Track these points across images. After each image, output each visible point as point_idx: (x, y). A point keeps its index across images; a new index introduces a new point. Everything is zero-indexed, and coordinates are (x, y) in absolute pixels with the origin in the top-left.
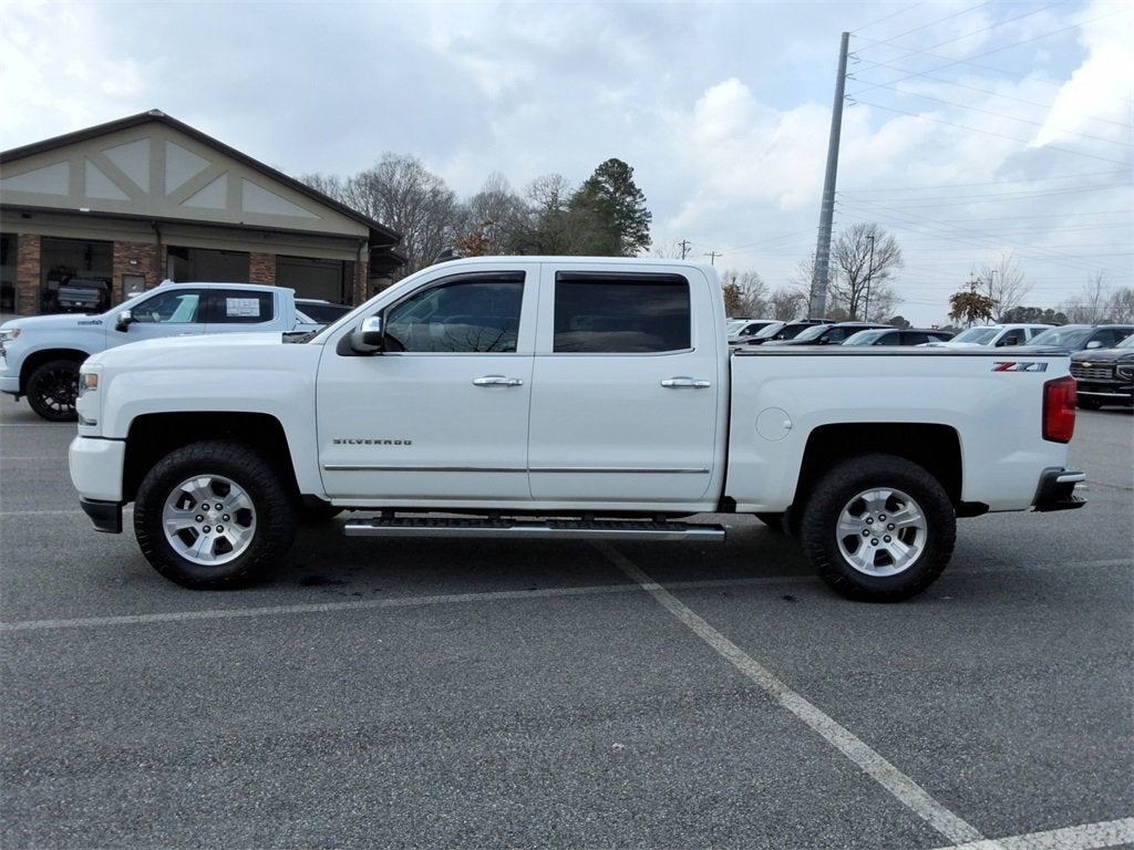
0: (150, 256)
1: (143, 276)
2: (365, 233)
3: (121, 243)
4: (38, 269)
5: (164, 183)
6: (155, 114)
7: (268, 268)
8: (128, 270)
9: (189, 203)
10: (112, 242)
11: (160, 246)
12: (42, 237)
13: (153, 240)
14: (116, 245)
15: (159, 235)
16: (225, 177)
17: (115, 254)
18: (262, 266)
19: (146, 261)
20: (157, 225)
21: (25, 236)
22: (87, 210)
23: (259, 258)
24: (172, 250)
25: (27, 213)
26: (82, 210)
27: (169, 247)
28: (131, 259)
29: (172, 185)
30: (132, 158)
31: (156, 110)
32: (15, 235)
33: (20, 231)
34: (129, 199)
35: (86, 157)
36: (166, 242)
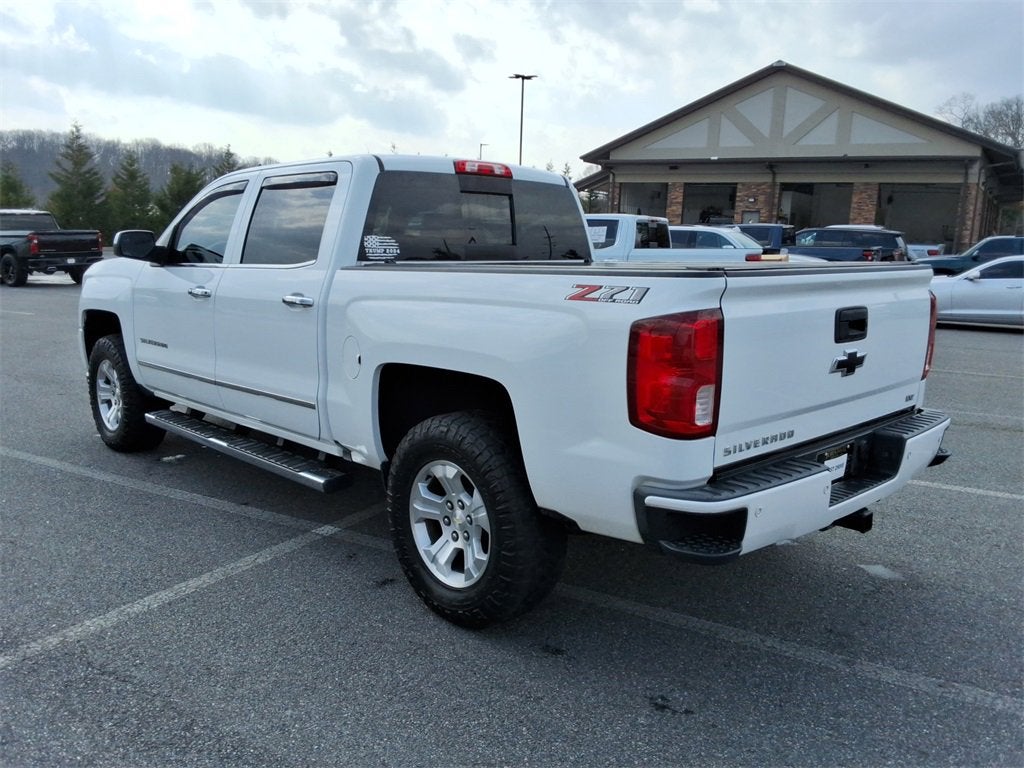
0: (764, 193)
1: (758, 211)
2: (976, 152)
3: (743, 184)
4: (680, 210)
5: (783, 125)
6: (779, 65)
7: (870, 197)
8: (747, 207)
9: (803, 142)
10: (736, 184)
11: (774, 183)
12: (686, 184)
13: (768, 179)
14: (739, 186)
15: (774, 174)
16: (836, 114)
17: (738, 194)
18: (864, 195)
19: (761, 198)
20: (772, 165)
21: (674, 184)
22: (716, 158)
23: (862, 187)
24: (786, 187)
25: (674, 166)
26: (713, 158)
27: (782, 184)
28: (750, 197)
29: (789, 127)
30: (757, 109)
31: (779, 61)
32: (667, 185)
33: (670, 181)
34: (752, 144)
35: (722, 113)
36: (780, 179)
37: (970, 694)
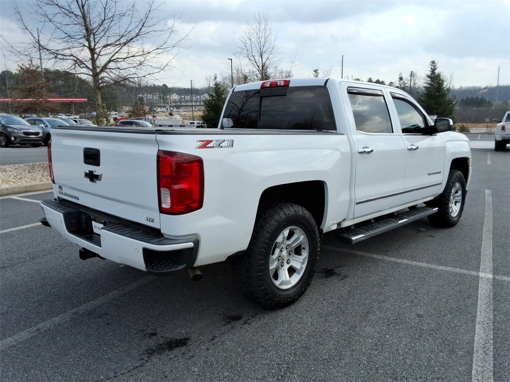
37: (24, 335)
